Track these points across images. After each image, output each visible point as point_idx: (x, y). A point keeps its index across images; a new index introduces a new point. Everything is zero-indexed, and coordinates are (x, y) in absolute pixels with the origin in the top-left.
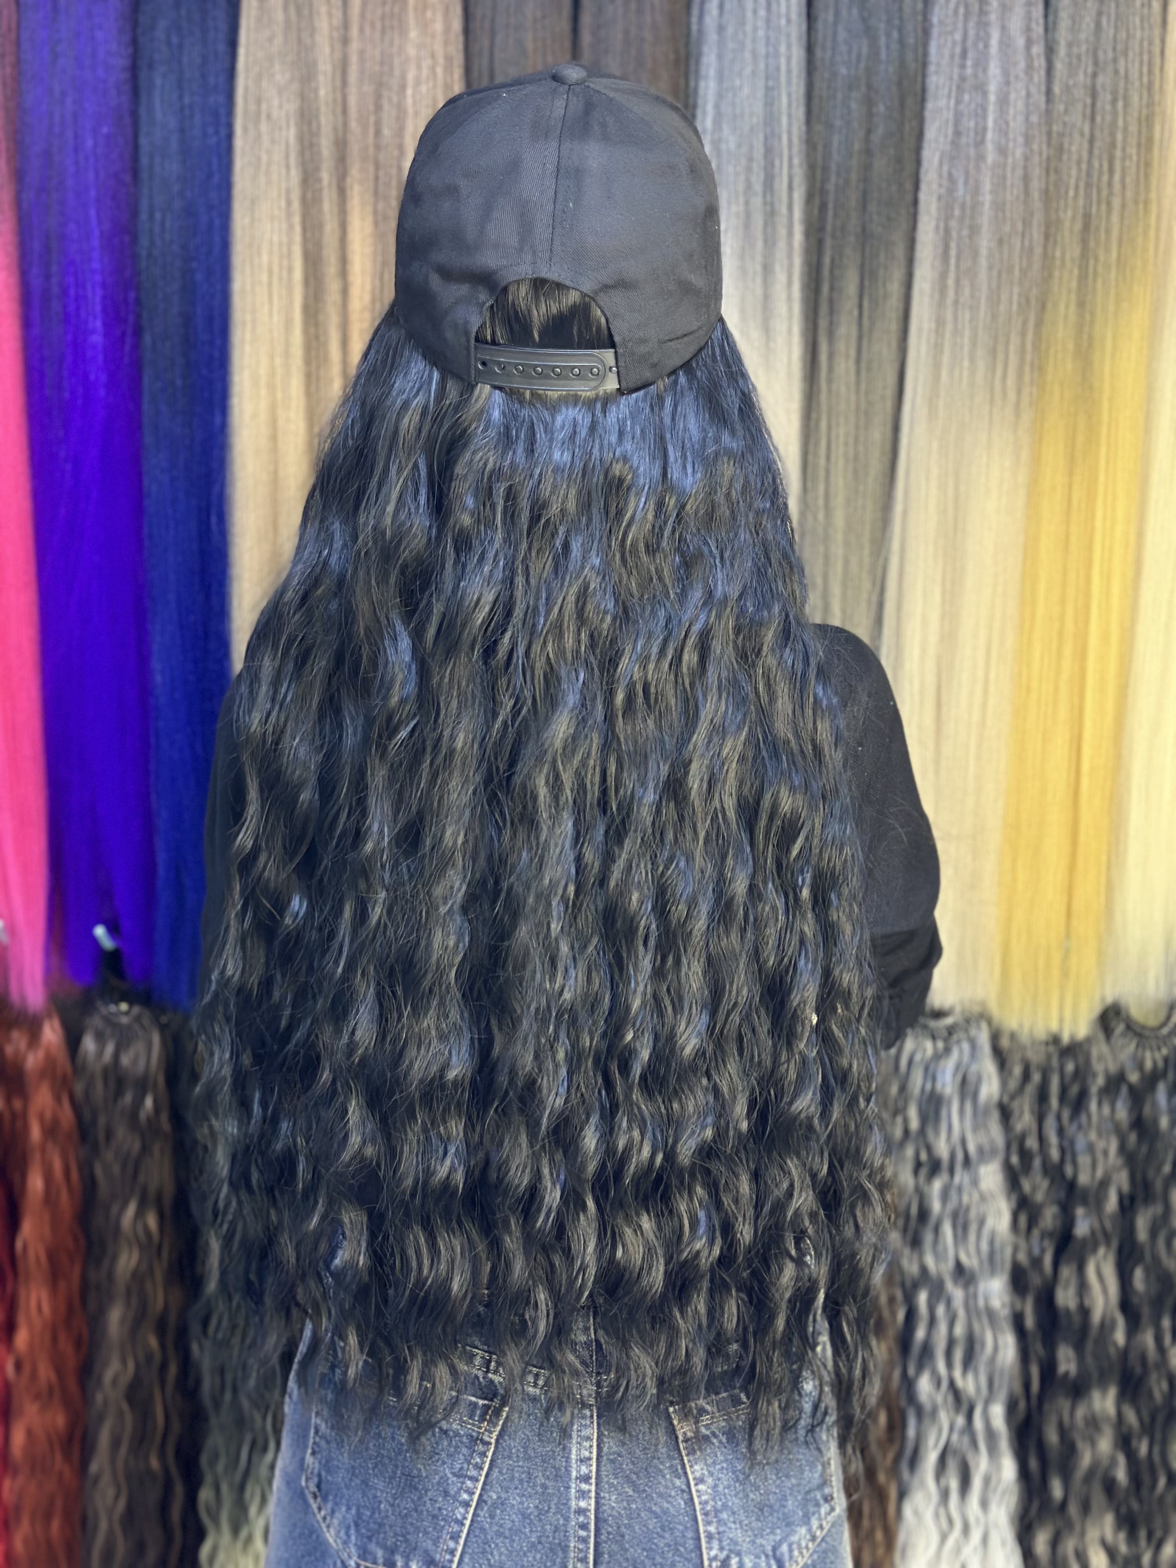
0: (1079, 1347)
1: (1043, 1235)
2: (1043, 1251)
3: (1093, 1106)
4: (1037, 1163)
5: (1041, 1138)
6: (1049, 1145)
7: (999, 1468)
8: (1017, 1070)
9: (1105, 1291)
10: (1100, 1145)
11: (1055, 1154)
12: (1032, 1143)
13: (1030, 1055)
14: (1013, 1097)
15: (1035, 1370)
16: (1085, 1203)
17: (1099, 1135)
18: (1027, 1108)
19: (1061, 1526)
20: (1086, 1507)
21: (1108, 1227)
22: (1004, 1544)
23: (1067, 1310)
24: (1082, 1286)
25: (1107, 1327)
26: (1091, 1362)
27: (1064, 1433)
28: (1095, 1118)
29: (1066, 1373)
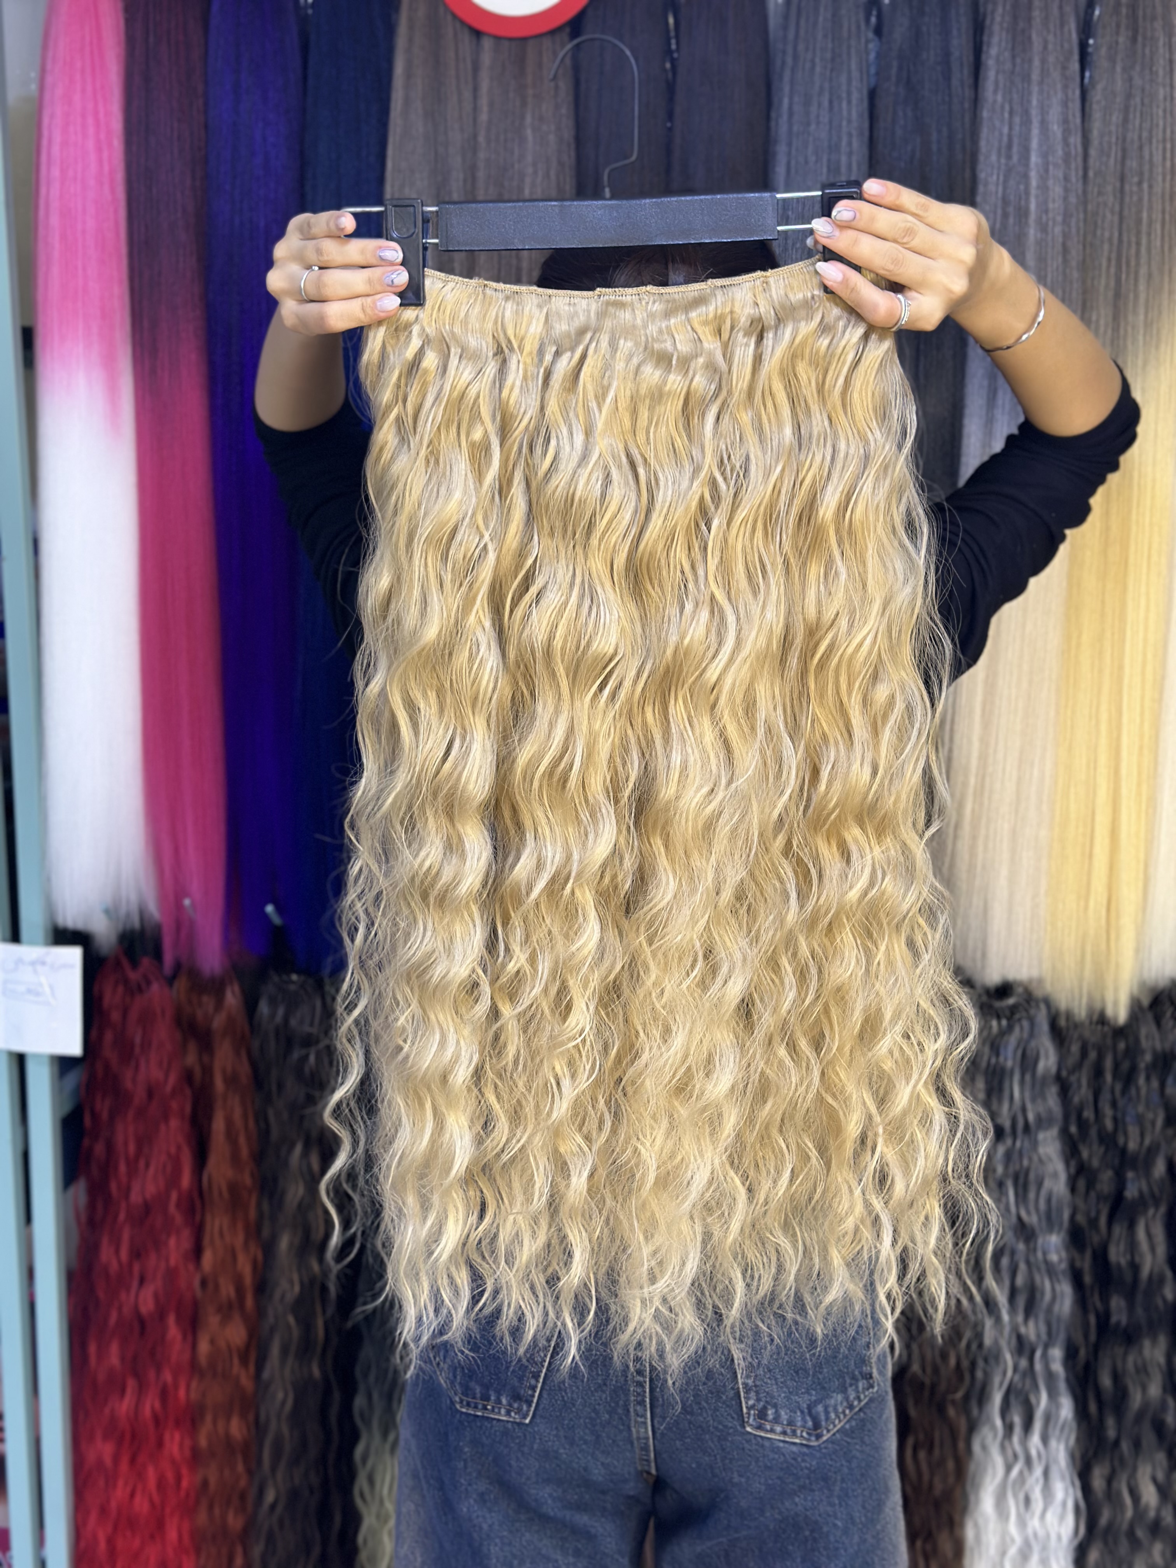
0: (1130, 1298)
1: (1099, 1198)
2: (1098, 1212)
3: (1142, 1082)
4: (1093, 1132)
5: (1097, 1110)
6: (1104, 1116)
7: (1058, 1406)
8: (1075, 1048)
9: (1153, 1248)
10: (1150, 1116)
11: (1109, 1124)
12: (1089, 1114)
13: (1087, 1034)
14: (1072, 1072)
15: (1092, 1319)
16: (1134, 1167)
17: (1147, 1106)
18: (1084, 1082)
19: (1116, 1463)
20: (1137, 1445)
21: (1156, 1190)
22: (1063, 1478)
23: (1119, 1265)
24: (1132, 1245)
25: (1156, 1282)
26: (1139, 1311)
27: (1116, 1377)
28: (1143, 1091)
29: (1118, 1324)
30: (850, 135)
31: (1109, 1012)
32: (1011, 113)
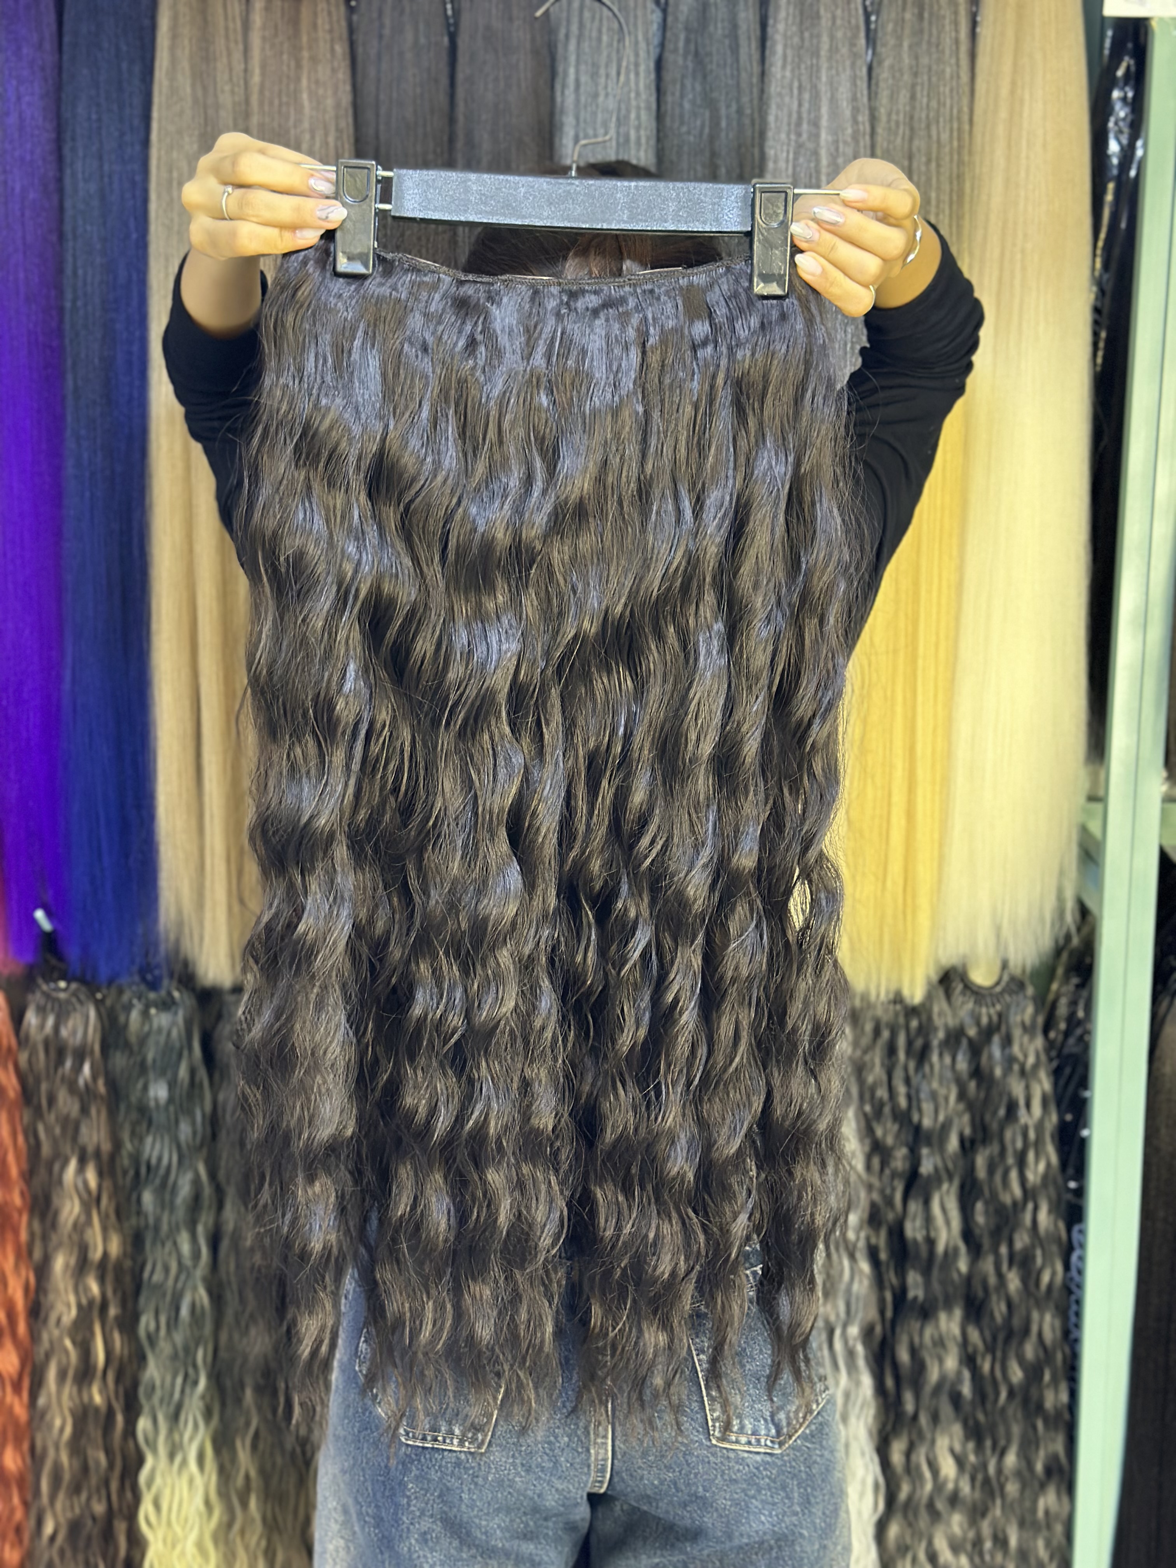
0: (926, 1272)
1: (894, 1175)
2: (893, 1189)
3: (935, 1058)
4: (887, 1110)
5: (891, 1089)
6: (898, 1094)
7: (858, 1383)
8: (869, 1027)
9: (948, 1222)
10: (942, 1092)
11: (903, 1102)
12: (882, 1093)
13: (879, 1012)
14: (865, 1052)
15: (888, 1296)
16: (929, 1144)
17: (941, 1083)
18: (877, 1061)
19: (914, 1437)
20: (935, 1418)
21: (950, 1165)
22: (863, 1454)
23: (915, 1241)
24: (928, 1219)
25: (951, 1255)
26: (936, 1287)
27: (914, 1352)
28: (937, 1067)
29: (915, 1298)
30: (638, 108)
31: (906, 993)
32: (800, 87)
